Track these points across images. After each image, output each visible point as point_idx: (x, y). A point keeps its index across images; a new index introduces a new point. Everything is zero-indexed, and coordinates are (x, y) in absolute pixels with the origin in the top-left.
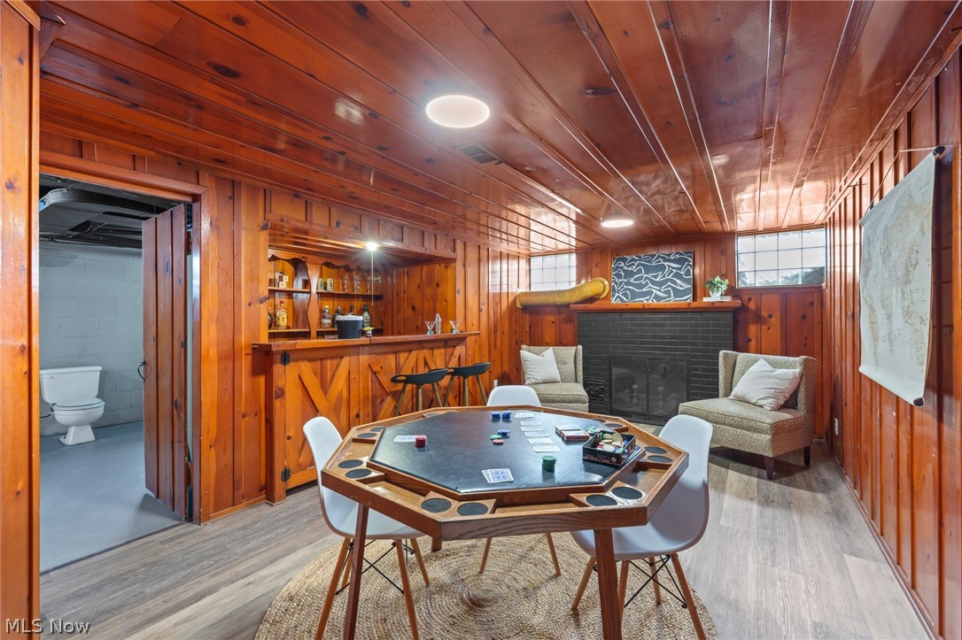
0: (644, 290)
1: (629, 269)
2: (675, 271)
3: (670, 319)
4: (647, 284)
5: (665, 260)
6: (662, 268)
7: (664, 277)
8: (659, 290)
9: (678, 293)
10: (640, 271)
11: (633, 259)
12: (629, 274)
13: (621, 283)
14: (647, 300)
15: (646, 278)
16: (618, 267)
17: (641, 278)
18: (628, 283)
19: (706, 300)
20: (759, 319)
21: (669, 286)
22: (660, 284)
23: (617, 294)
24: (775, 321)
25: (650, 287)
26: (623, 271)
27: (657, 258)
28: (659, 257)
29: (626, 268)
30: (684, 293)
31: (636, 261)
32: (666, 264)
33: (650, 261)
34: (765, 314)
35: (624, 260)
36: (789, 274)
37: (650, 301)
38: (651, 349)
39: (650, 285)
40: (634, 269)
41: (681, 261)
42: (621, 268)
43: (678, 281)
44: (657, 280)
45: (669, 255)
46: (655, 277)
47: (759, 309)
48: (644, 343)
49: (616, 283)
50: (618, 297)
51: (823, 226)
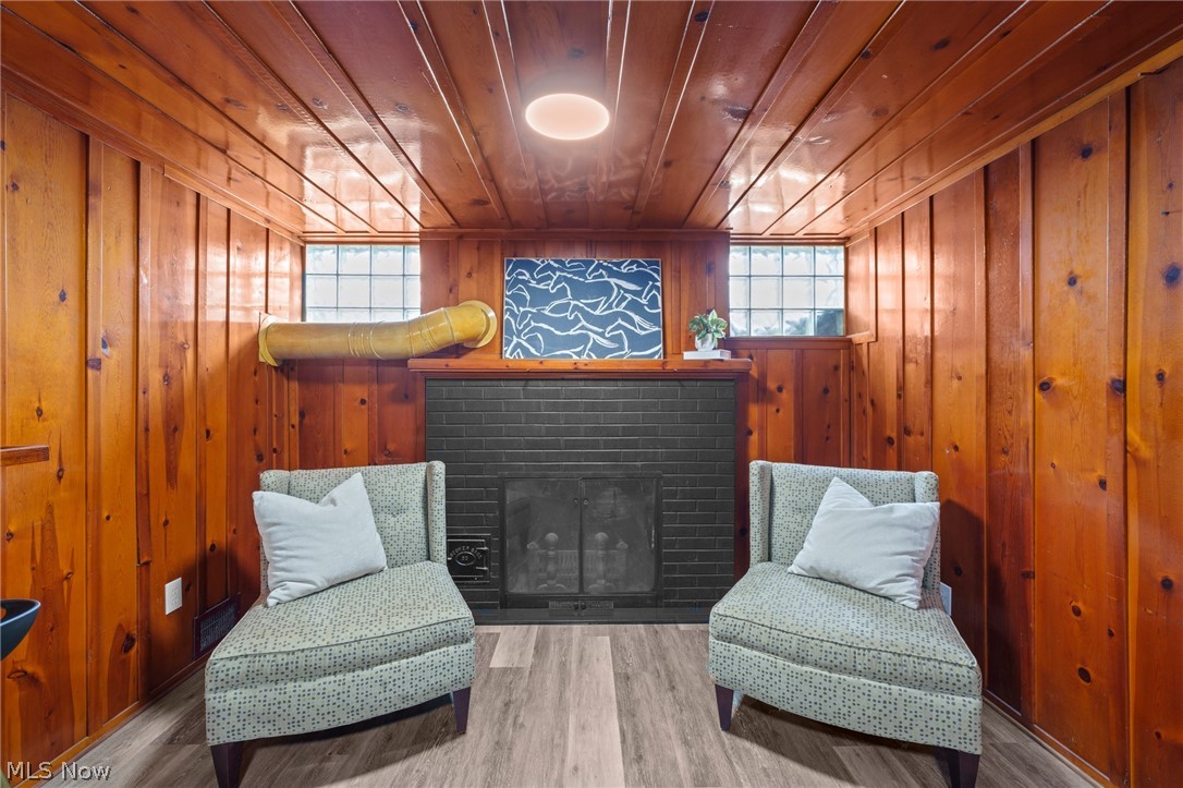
0: (571, 332)
1: (541, 286)
2: (629, 297)
3: (625, 395)
4: (577, 320)
5: (612, 274)
6: (606, 289)
7: (610, 307)
8: (602, 335)
9: (637, 342)
10: (562, 293)
11: (549, 267)
12: (541, 298)
13: (525, 314)
14: (579, 354)
15: (576, 308)
16: (517, 281)
17: (564, 308)
18: (539, 317)
19: (688, 355)
20: (763, 394)
21: (619, 327)
22: (603, 322)
23: (515, 339)
24: (787, 397)
25: (583, 328)
26: (529, 288)
27: (596, 269)
28: (600, 266)
29: (533, 284)
30: (649, 341)
31: (554, 270)
32: (613, 281)
33: (582, 274)
34: (772, 385)
35: (531, 267)
36: (796, 317)
37: (584, 357)
38: (587, 457)
39: (584, 323)
40: (549, 286)
41: (640, 278)
42: (524, 282)
43: (637, 318)
44: (597, 313)
45: (619, 265)
46: (594, 306)
47: (763, 376)
48: (575, 445)
49: (513, 314)
50: (518, 345)
51: (844, 241)
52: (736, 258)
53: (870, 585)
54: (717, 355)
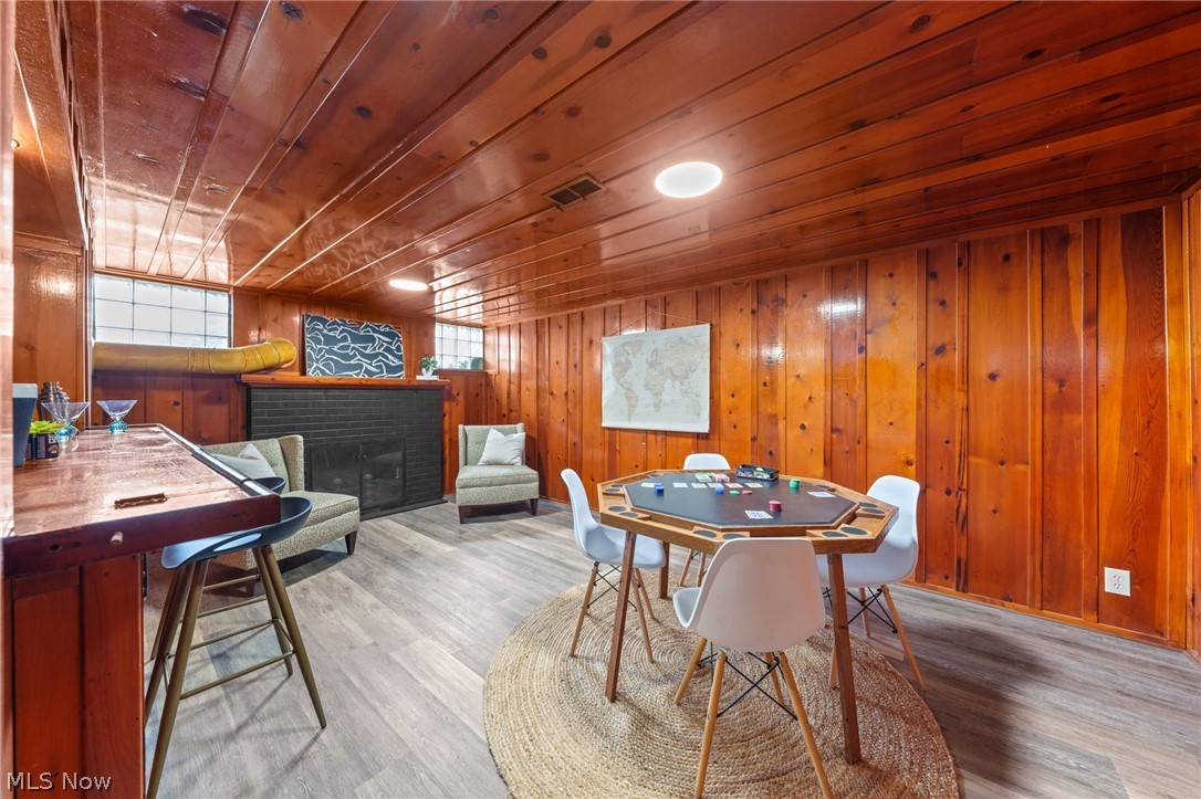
0: (352, 362)
1: (331, 334)
2: (385, 345)
4: (355, 355)
5: (375, 331)
6: (372, 340)
7: (374, 349)
8: (371, 364)
9: (391, 370)
10: (345, 338)
11: (335, 323)
12: (330, 341)
13: (321, 350)
14: (357, 375)
15: (353, 348)
16: (314, 329)
17: (347, 347)
18: (330, 352)
19: (418, 378)
20: (451, 397)
21: (380, 361)
22: (371, 357)
23: (315, 365)
24: (461, 398)
25: (359, 360)
26: (323, 334)
27: (365, 327)
28: (367, 326)
29: (326, 331)
30: (399, 368)
31: (339, 325)
32: (375, 335)
33: (357, 329)
34: (455, 393)
35: (324, 322)
36: (462, 360)
37: (361, 376)
38: (365, 432)
39: (359, 357)
40: (336, 334)
41: (391, 335)
42: (318, 330)
43: (390, 357)
44: (367, 352)
45: (379, 327)
46: (365, 348)
47: (451, 388)
48: (358, 425)
49: (312, 349)
50: (317, 368)
51: (483, 327)
52: (438, 326)
53: (507, 461)
54: (435, 378)
